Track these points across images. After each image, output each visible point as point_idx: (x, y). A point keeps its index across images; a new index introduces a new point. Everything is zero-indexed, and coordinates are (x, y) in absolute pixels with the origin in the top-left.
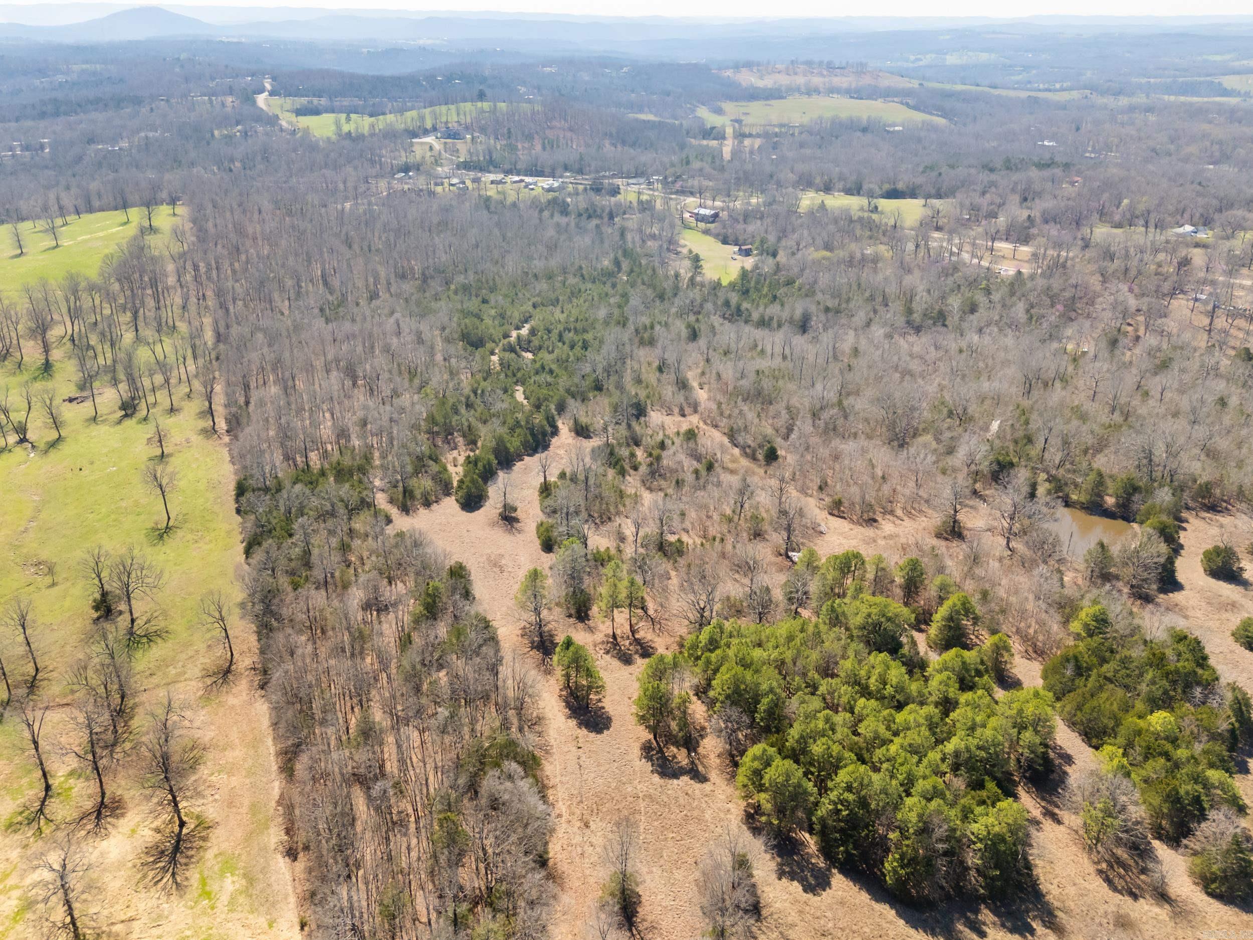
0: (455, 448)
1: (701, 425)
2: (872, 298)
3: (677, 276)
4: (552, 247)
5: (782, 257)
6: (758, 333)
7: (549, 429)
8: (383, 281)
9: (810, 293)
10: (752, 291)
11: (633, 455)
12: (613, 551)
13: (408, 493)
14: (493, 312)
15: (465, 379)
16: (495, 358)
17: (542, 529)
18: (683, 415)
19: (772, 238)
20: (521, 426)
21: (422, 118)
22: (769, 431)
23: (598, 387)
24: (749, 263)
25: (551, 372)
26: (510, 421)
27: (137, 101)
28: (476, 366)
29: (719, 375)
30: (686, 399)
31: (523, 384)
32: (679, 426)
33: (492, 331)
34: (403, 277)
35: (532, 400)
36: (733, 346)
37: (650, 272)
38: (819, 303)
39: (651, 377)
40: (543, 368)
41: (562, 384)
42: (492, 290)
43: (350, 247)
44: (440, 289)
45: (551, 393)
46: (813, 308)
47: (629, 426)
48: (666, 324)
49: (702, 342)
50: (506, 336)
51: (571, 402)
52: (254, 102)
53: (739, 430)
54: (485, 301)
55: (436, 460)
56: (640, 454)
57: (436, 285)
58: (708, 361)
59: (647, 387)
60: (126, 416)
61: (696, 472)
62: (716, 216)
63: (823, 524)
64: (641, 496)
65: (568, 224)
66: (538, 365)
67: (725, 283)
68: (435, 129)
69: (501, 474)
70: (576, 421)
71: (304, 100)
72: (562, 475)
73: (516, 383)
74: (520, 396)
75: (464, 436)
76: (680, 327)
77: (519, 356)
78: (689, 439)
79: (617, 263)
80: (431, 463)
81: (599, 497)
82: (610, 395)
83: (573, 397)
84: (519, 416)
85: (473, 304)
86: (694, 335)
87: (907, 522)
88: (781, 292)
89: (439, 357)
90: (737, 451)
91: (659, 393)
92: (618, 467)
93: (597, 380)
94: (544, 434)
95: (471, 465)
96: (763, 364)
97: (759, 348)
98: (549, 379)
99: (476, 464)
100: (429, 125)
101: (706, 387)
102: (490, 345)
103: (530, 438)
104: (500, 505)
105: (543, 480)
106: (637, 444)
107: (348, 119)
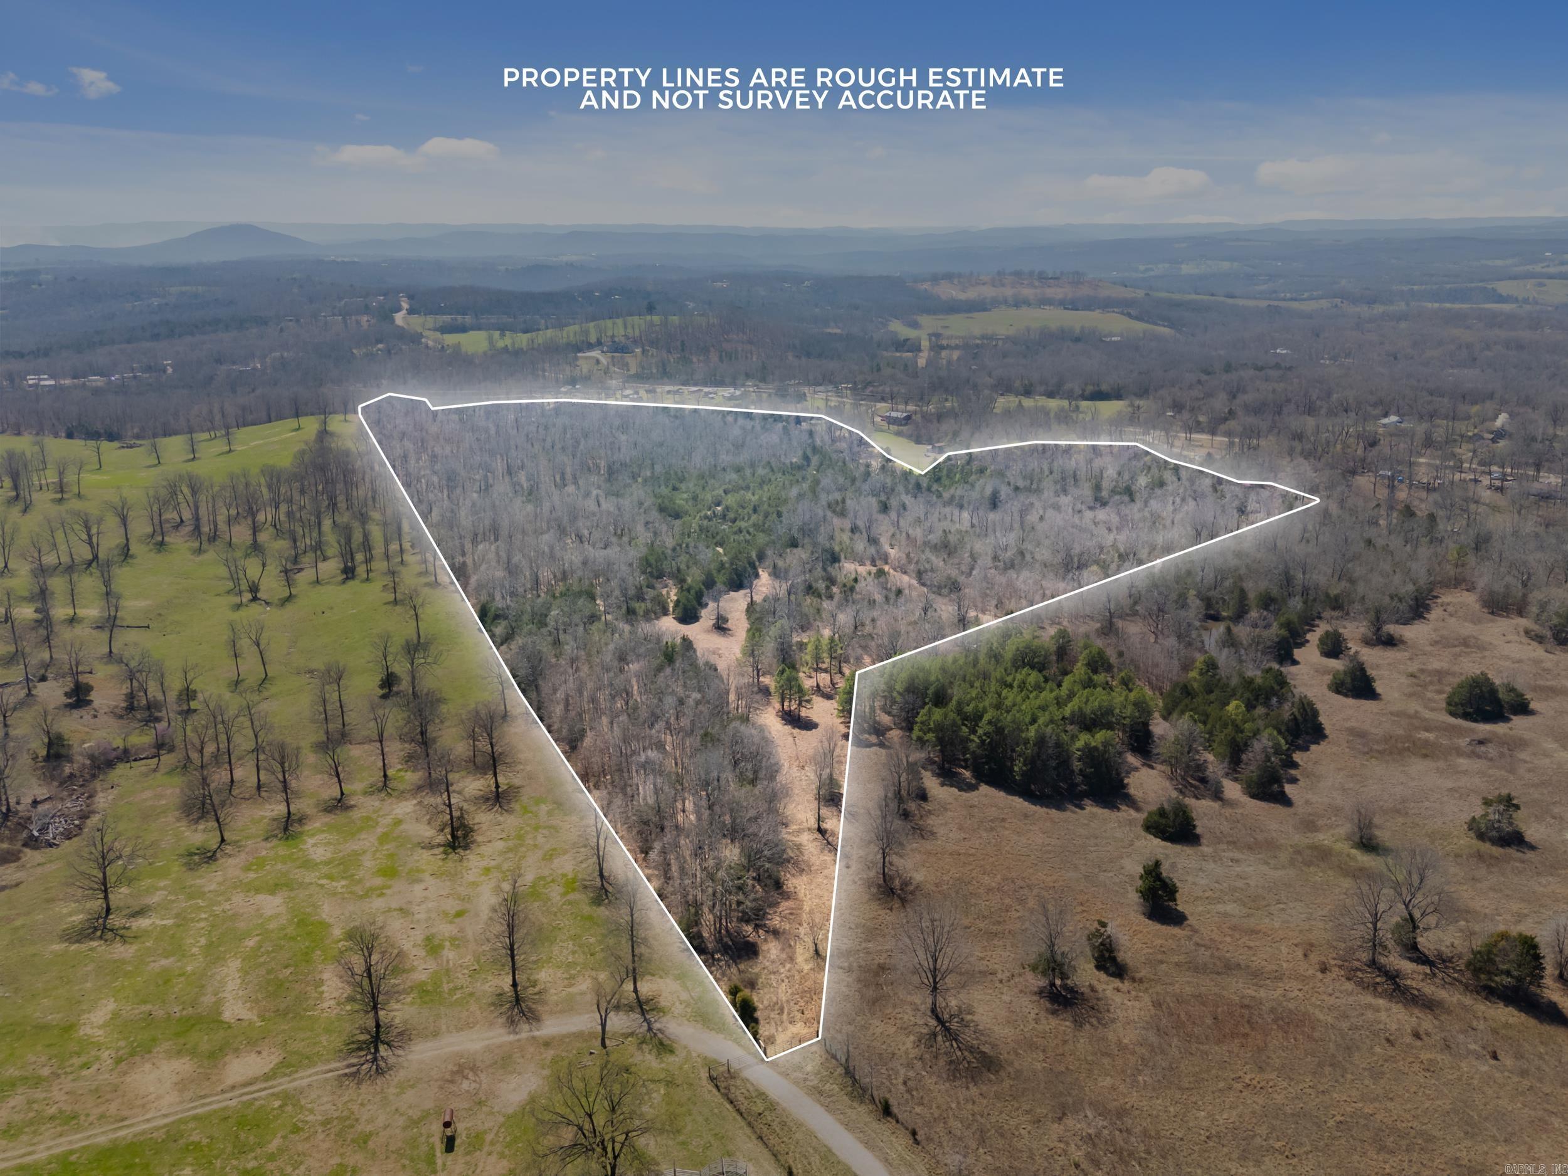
0: (667, 586)
1: (891, 571)
2: (1062, 479)
3: (868, 466)
4: (739, 446)
6: (948, 510)
9: (1001, 476)
10: (944, 479)
11: (828, 589)
13: (631, 610)
14: (685, 496)
15: (668, 538)
16: (694, 525)
17: (750, 633)
18: (875, 565)
20: (726, 568)
21: (587, 333)
22: (953, 572)
24: (944, 458)
25: (749, 534)
26: (715, 565)
28: (677, 531)
29: (908, 536)
30: (878, 552)
31: (722, 545)
33: (686, 508)
34: (589, 472)
37: (840, 464)
38: (1009, 484)
39: (845, 536)
40: (740, 530)
42: (682, 480)
44: (628, 480)
45: (750, 547)
46: (1003, 488)
47: (825, 568)
48: (858, 500)
49: (893, 514)
51: (770, 553)
54: (675, 489)
55: (653, 591)
56: (835, 587)
57: (623, 478)
58: (898, 526)
59: (841, 543)
60: (347, 578)
61: (886, 596)
62: (908, 418)
64: (836, 613)
65: (753, 427)
67: (918, 473)
69: (711, 599)
73: (716, 544)
75: (674, 578)
76: (871, 502)
78: (880, 577)
79: (806, 458)
80: (649, 591)
82: (806, 548)
83: (772, 550)
84: (722, 562)
85: (664, 491)
86: (885, 509)
88: (972, 478)
91: (852, 548)
92: (816, 595)
93: (792, 538)
95: (685, 592)
97: (949, 520)
99: (689, 591)
101: (896, 544)
103: (734, 577)
104: (713, 620)
105: (749, 604)
106: (832, 581)
107: (503, 335)
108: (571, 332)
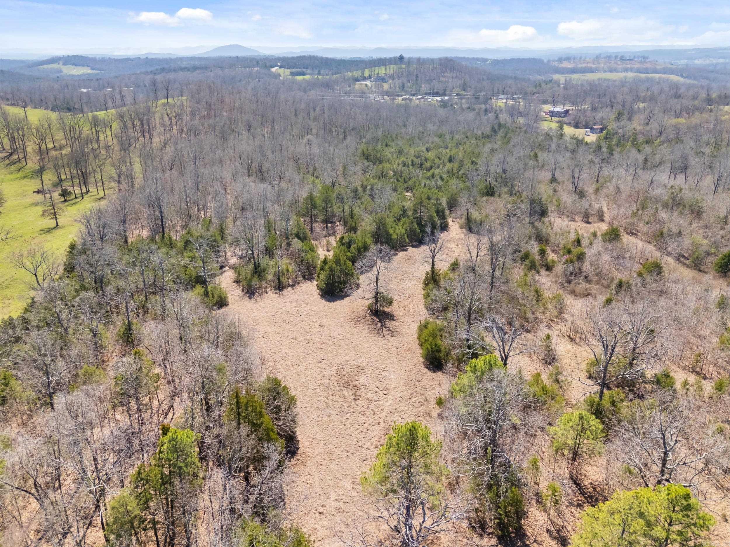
0: (332, 234)
7: (438, 223)
11: (543, 253)
12: (547, 382)
14: (392, 150)
17: (426, 332)
18: (589, 222)
20: (407, 216)
21: (364, 73)
23: (490, 193)
25: (442, 179)
30: (590, 206)
32: (591, 230)
42: (395, 140)
45: (441, 194)
47: (533, 223)
52: (269, 70)
55: (302, 238)
62: (567, 112)
67: (589, 141)
68: (370, 77)
69: (379, 262)
70: (468, 218)
72: (455, 266)
80: (297, 241)
82: (504, 198)
92: (527, 263)
93: (488, 187)
94: (433, 227)
95: (343, 247)
99: (349, 246)
100: (367, 75)
103: (416, 227)
104: (370, 295)
105: (429, 270)
108: (356, 73)
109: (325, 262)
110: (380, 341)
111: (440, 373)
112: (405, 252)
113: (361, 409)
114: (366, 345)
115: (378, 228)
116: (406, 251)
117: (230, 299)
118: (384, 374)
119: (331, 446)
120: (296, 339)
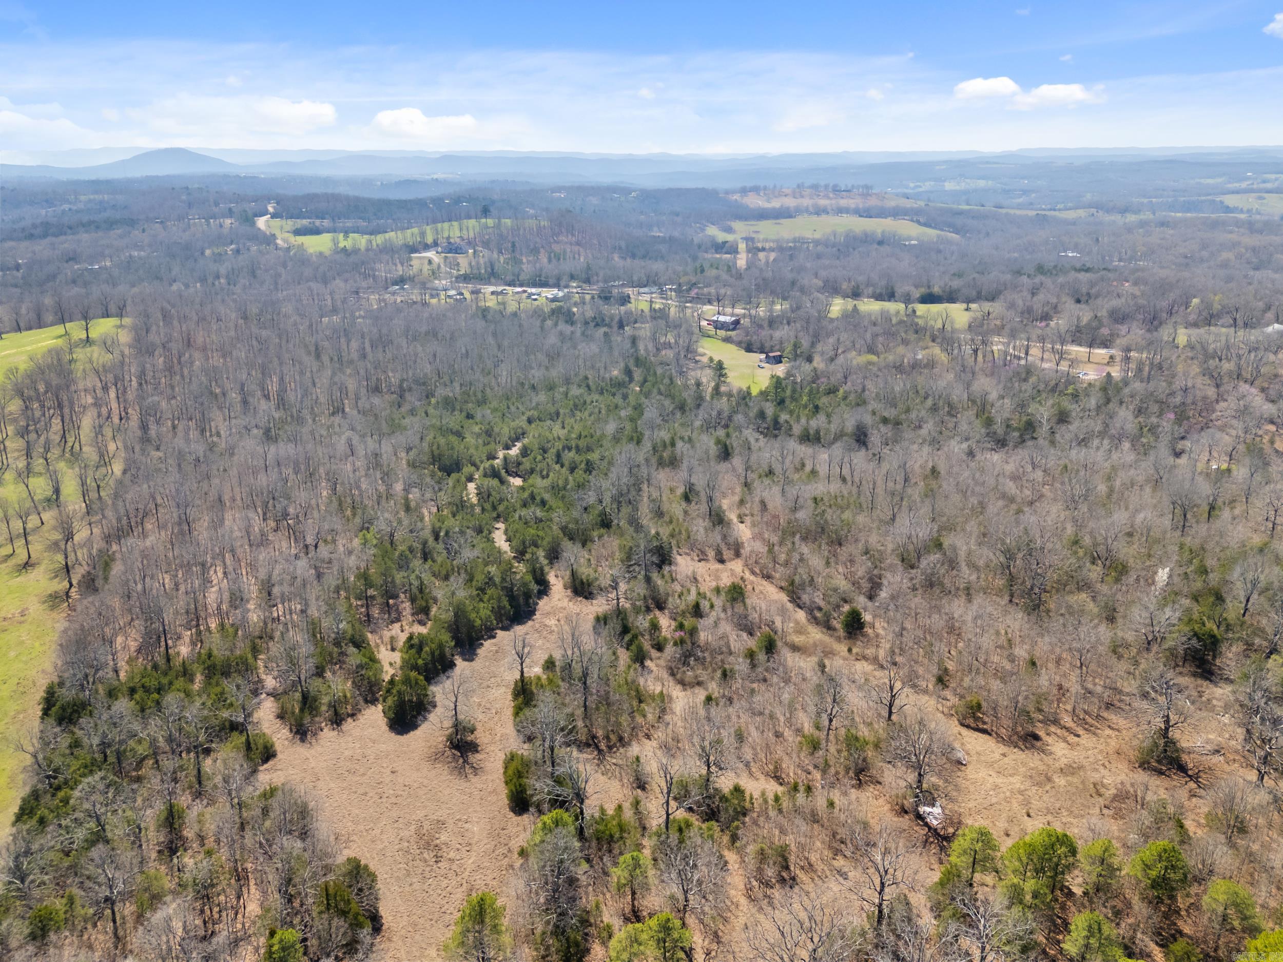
0: (398, 620)
1: (748, 575)
2: (934, 409)
3: (698, 384)
4: (553, 356)
5: (818, 363)
6: (804, 451)
7: (535, 587)
8: (351, 395)
9: (861, 402)
10: (788, 402)
11: (655, 627)
12: (628, 814)
13: (308, 702)
14: (476, 429)
15: (428, 514)
16: (471, 486)
17: (513, 765)
18: (722, 561)
19: (805, 343)
20: (495, 585)
21: (423, 234)
22: (842, 584)
23: (605, 523)
24: (780, 370)
25: (543, 503)
26: (480, 578)
27: (131, 223)
28: (444, 498)
29: (763, 504)
30: (724, 537)
31: (506, 521)
32: (718, 578)
33: (472, 451)
34: (377, 390)
35: (514, 543)
36: (777, 468)
37: (667, 381)
38: (874, 413)
39: (676, 508)
40: (533, 497)
41: (556, 520)
42: (482, 402)
43: (318, 356)
44: (418, 403)
45: (541, 533)
46: (868, 420)
47: (648, 580)
48: (690, 440)
49: (737, 461)
50: (492, 457)
51: (567, 544)
52: (253, 224)
53: (802, 586)
54: (469, 416)
55: (359, 643)
56: (665, 622)
57: (412, 399)
58: (746, 485)
59: (671, 522)
61: (751, 655)
62: (737, 323)
63: (957, 745)
64: (670, 698)
65: (572, 333)
66: (526, 495)
67: (755, 391)
68: (436, 244)
69: (459, 661)
70: (573, 574)
71: (305, 222)
72: (549, 665)
73: (497, 518)
74: (500, 539)
75: (413, 600)
76: (708, 443)
77: (502, 482)
78: (734, 600)
79: (628, 372)
80: (352, 650)
81: (606, 700)
82: (622, 535)
83: (571, 539)
84: (493, 569)
85: (453, 420)
86: (725, 454)
87: (1086, 740)
88: (824, 401)
89: (399, 487)
90: (801, 615)
91: (687, 530)
92: (633, 647)
93: (603, 514)
94: (527, 595)
95: (413, 651)
96: (819, 488)
97: (808, 468)
98: (539, 513)
99: (420, 648)
100: (429, 239)
101: (748, 520)
102: (467, 469)
103: (505, 602)
104: (448, 723)
105: (518, 676)
106: (660, 606)
107: (346, 237)
108: (411, 235)
109: (392, 682)
110: (460, 784)
111: (525, 816)
112: (493, 641)
113: (443, 872)
114: (446, 792)
115: (456, 615)
116: (494, 637)
117: (278, 747)
118: (467, 826)
119: (415, 917)
120: (365, 794)
